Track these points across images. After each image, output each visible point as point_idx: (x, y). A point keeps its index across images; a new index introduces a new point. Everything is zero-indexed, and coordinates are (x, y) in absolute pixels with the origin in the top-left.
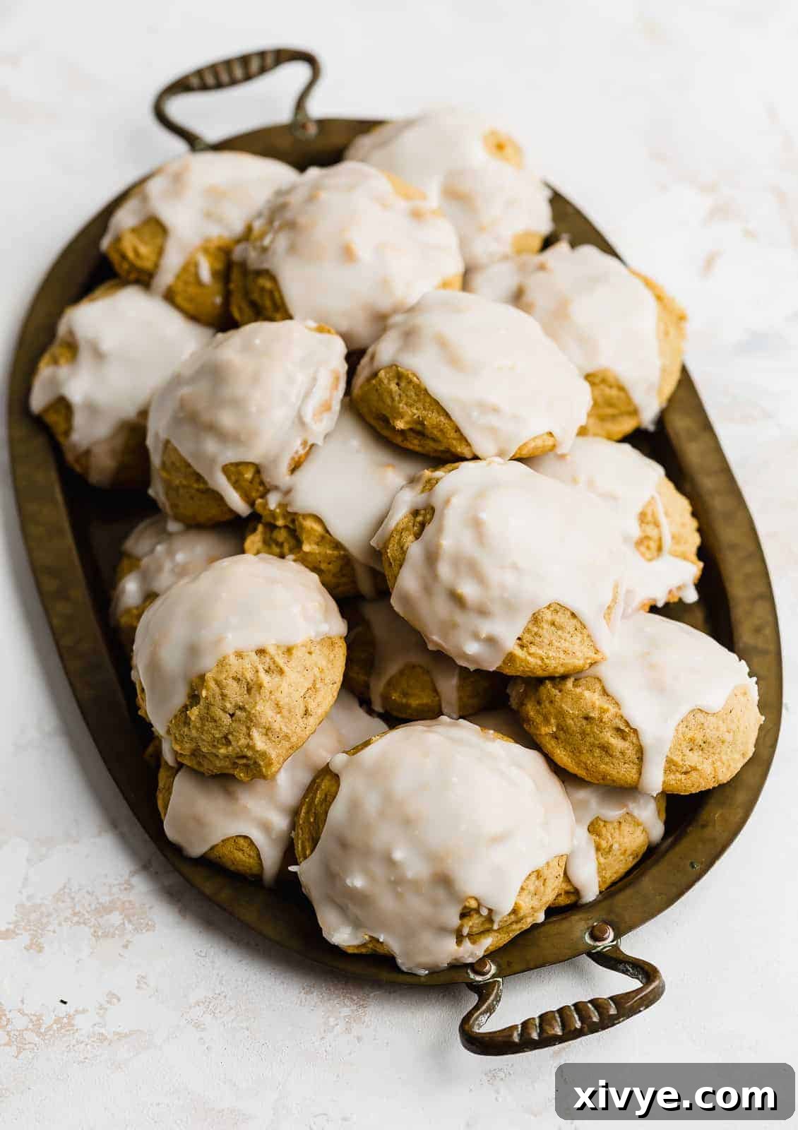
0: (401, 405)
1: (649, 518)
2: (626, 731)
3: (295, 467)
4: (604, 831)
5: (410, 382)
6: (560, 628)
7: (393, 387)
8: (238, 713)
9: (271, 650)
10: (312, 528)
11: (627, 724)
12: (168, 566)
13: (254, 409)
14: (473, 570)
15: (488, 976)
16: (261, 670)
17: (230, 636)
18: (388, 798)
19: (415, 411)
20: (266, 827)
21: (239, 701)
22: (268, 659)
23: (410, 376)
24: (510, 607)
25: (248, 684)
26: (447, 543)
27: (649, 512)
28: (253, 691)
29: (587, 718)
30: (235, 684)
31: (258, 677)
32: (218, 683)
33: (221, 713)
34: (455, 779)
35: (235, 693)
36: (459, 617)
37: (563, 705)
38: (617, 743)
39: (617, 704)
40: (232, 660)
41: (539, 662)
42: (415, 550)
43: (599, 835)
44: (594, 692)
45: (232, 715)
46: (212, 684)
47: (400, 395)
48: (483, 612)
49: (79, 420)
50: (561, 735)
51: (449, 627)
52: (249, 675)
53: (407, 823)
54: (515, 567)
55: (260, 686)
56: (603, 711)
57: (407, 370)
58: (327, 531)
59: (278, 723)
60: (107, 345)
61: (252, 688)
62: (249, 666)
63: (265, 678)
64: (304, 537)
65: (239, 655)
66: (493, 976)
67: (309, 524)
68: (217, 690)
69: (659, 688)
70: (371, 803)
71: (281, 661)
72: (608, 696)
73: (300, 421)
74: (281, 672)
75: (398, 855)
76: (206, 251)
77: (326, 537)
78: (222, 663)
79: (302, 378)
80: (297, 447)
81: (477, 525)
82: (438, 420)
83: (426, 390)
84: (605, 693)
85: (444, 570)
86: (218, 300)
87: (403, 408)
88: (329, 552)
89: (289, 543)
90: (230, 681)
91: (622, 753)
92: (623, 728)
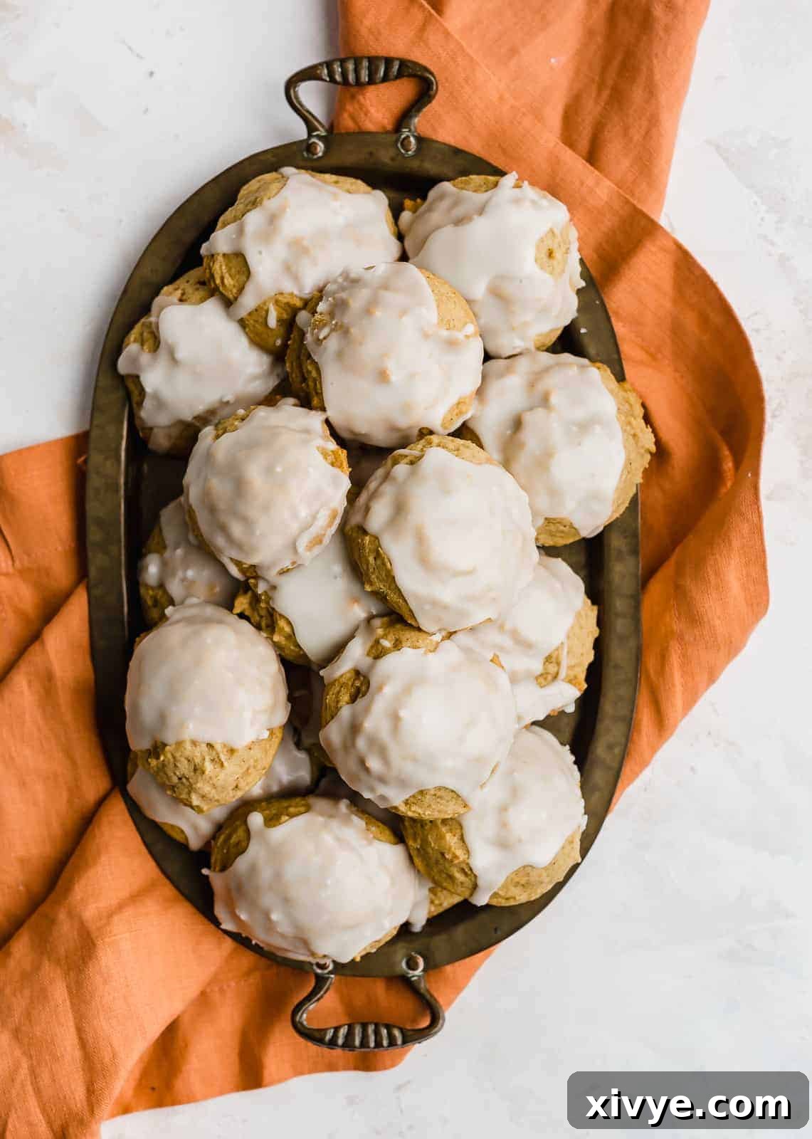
0: (373, 576)
1: (553, 660)
2: (468, 871)
3: (283, 572)
4: (439, 894)
5: (384, 564)
6: (440, 797)
7: (371, 559)
8: (184, 780)
9: (218, 747)
10: (283, 628)
11: (471, 869)
12: (180, 574)
13: (258, 533)
14: (383, 753)
15: (326, 971)
16: (207, 758)
17: (191, 726)
18: (278, 876)
19: (382, 586)
20: (195, 828)
21: (186, 772)
22: (214, 753)
23: (386, 560)
24: (403, 783)
25: (195, 766)
26: (368, 725)
27: (554, 656)
28: (199, 772)
29: (443, 854)
30: (186, 762)
31: (203, 764)
32: (174, 757)
33: (172, 774)
34: (329, 882)
35: (184, 768)
36: (363, 775)
37: (429, 837)
38: (459, 876)
39: (468, 852)
40: (188, 746)
41: (417, 815)
42: (346, 712)
43: (435, 894)
44: (454, 836)
45: (180, 779)
46: (169, 756)
47: (374, 569)
48: (382, 780)
49: (147, 403)
50: (422, 852)
51: (356, 778)
52: (198, 760)
53: (286, 901)
54: (415, 760)
55: (203, 772)
56: (456, 857)
57: (385, 553)
58: (294, 634)
59: (213, 794)
60: (180, 355)
61: (198, 770)
62: (198, 753)
63: (208, 766)
64: (276, 629)
65: (194, 743)
66: (331, 972)
67: (282, 623)
68: (172, 760)
69: (504, 844)
70: (266, 874)
71: (223, 758)
72: (464, 842)
73: (294, 548)
74: (222, 765)
75: (274, 917)
76: (277, 302)
77: (291, 637)
78: (179, 744)
79: (304, 513)
80: (287, 564)
81: (396, 719)
82: (398, 600)
83: (394, 578)
84: (462, 839)
85: (361, 743)
86: (279, 342)
87: (374, 579)
88: (292, 647)
89: (267, 619)
90: (183, 759)
91: (462, 883)
92: (467, 870)
